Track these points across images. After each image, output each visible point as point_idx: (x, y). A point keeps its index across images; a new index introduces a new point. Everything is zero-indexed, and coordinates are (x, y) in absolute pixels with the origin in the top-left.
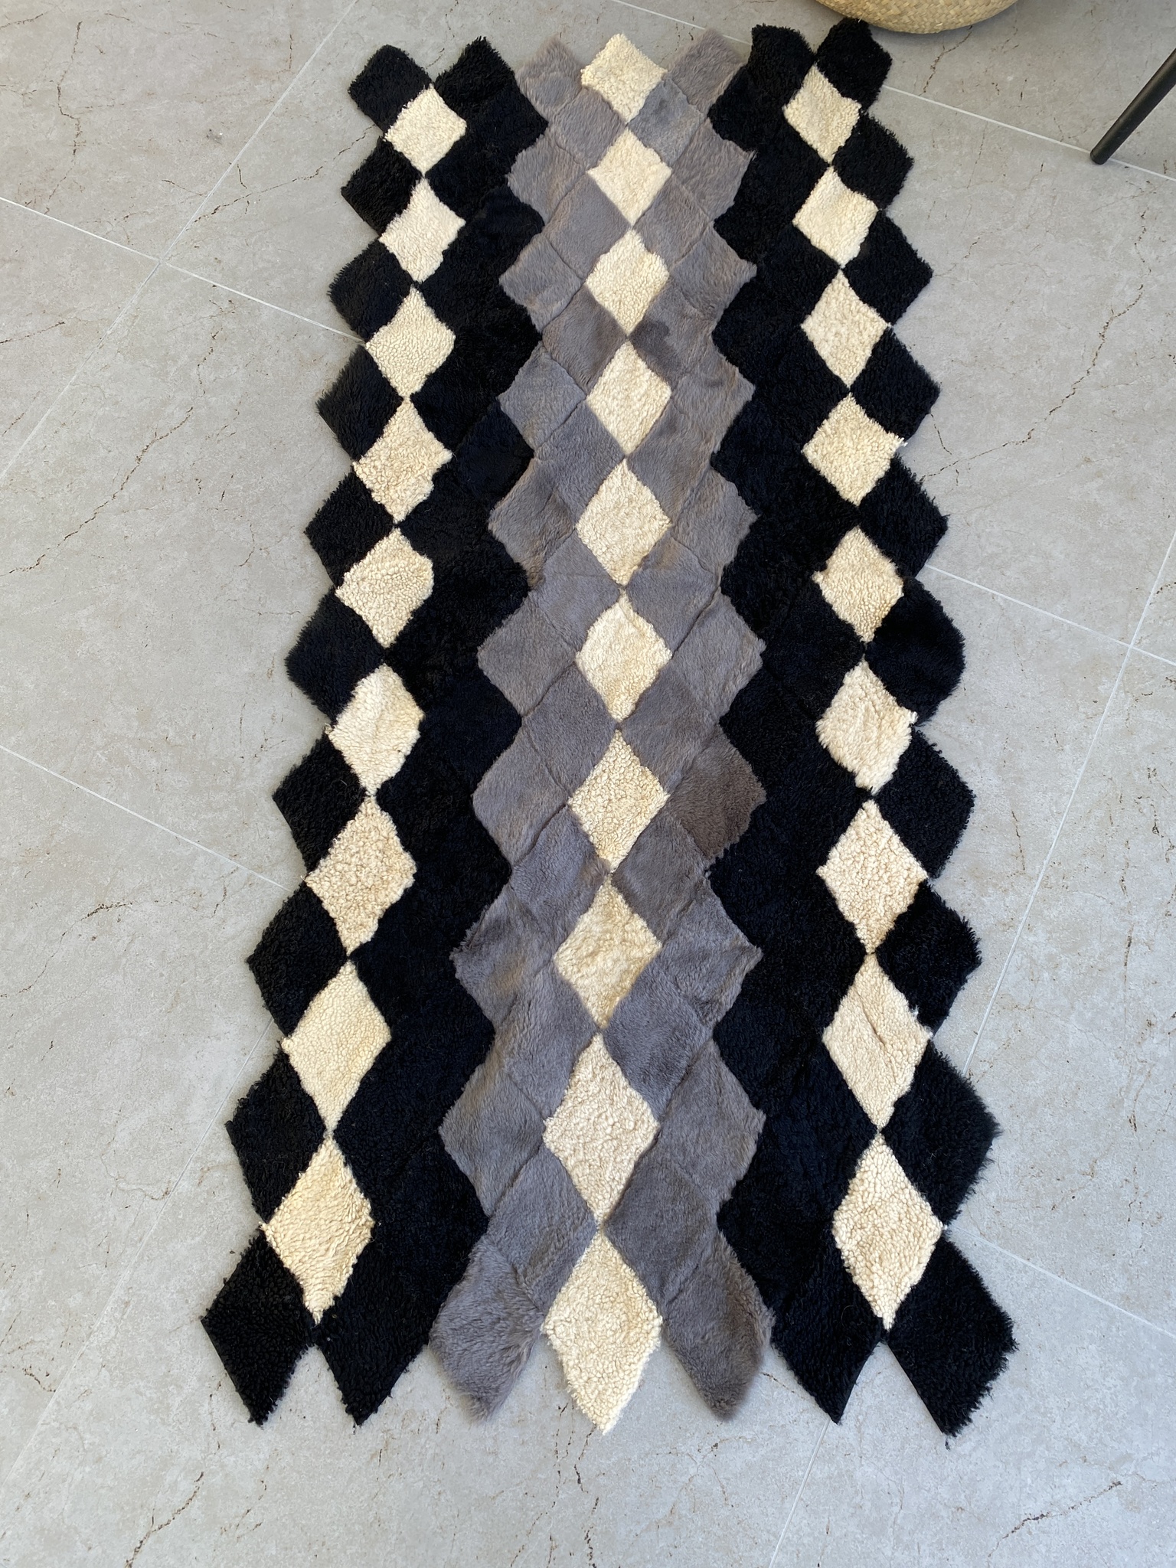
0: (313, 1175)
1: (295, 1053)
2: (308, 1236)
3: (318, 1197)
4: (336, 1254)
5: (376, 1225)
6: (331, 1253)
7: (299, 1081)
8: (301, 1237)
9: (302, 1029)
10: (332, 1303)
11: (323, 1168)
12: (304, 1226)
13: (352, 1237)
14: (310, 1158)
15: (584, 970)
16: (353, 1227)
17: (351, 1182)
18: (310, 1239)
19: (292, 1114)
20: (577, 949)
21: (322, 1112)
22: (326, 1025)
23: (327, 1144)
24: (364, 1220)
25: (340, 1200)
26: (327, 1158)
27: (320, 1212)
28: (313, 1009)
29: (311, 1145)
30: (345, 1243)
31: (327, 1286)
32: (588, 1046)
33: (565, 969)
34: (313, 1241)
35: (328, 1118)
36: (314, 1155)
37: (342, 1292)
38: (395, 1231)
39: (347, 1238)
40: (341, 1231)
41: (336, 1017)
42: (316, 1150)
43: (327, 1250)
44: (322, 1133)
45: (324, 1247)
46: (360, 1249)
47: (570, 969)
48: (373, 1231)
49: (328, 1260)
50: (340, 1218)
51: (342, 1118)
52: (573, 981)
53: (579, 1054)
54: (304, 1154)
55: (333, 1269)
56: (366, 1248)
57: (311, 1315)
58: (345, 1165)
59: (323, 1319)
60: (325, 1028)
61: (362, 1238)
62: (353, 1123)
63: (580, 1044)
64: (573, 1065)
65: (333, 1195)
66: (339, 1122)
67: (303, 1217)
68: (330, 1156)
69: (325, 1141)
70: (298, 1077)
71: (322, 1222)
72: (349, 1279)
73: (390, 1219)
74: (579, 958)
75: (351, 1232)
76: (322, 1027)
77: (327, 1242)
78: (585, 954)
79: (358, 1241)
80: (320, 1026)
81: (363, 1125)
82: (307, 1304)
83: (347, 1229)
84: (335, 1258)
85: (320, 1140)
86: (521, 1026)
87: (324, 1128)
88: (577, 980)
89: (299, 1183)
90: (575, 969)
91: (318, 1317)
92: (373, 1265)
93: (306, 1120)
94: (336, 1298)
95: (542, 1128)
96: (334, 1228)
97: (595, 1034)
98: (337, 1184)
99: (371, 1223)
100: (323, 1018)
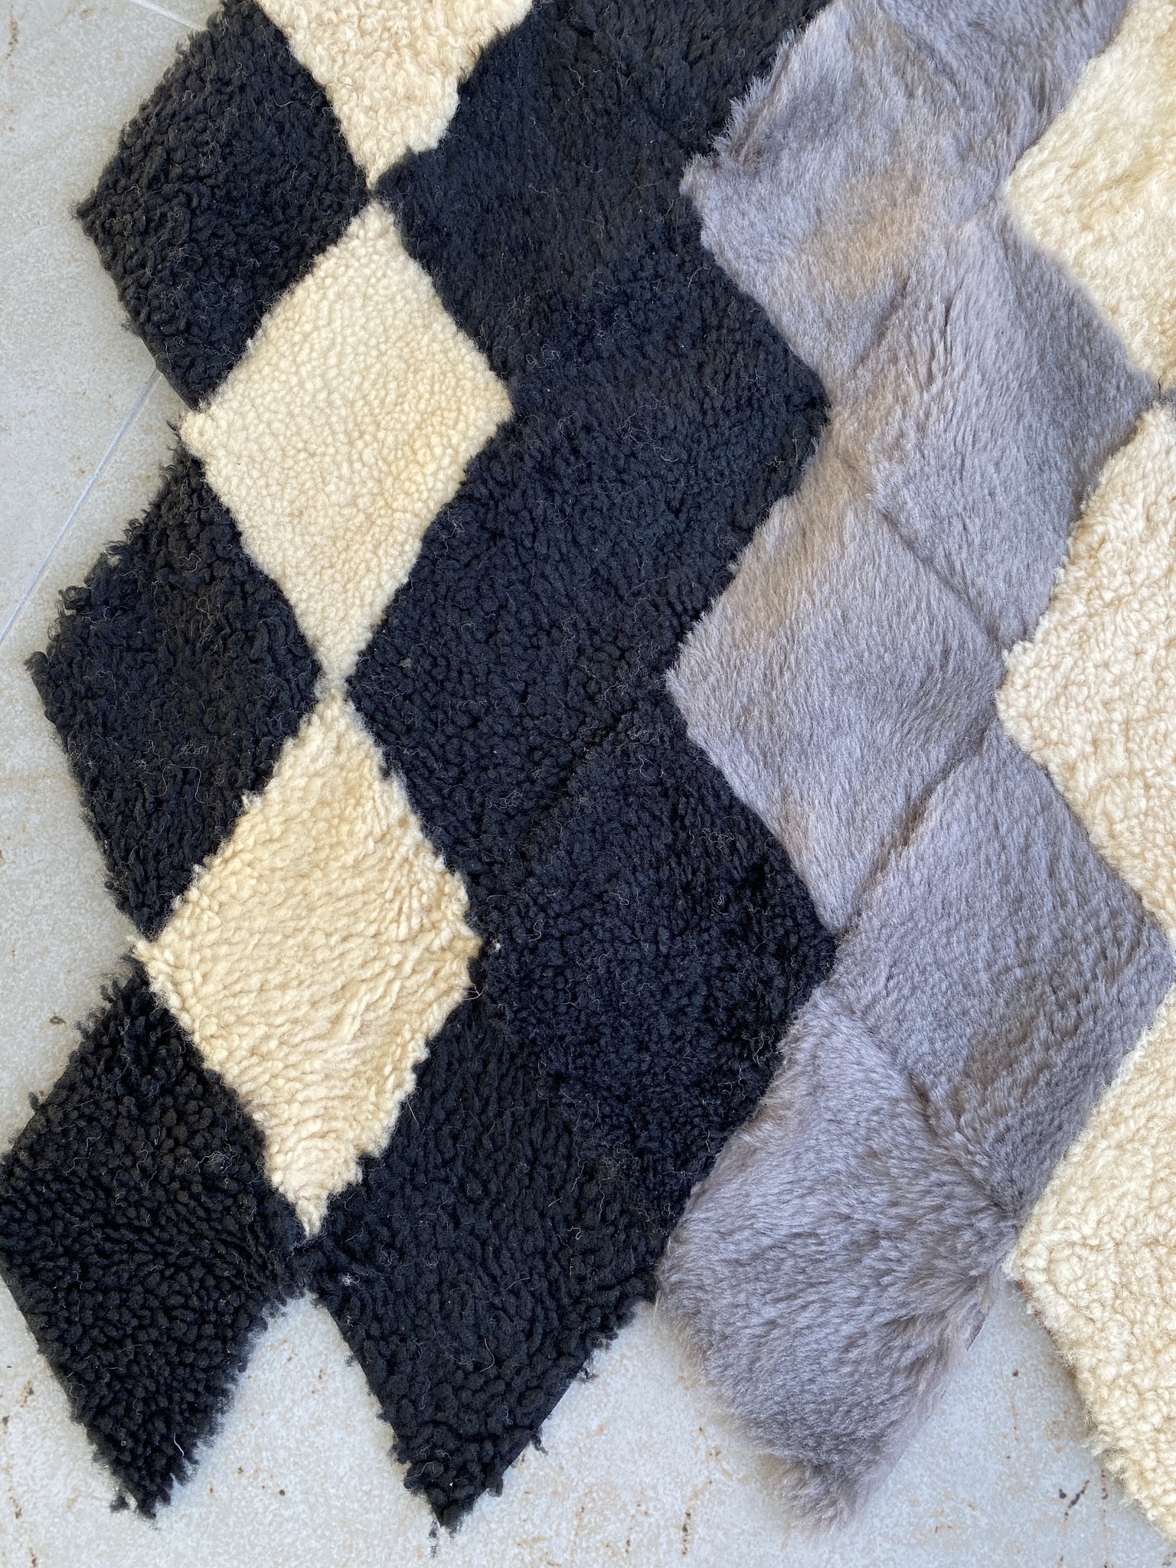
0: (286, 803)
1: (221, 453)
2: (275, 978)
3: (304, 866)
4: (362, 1032)
5: (483, 953)
6: (348, 1029)
7: (236, 535)
8: (255, 981)
9: (240, 388)
10: (353, 1174)
11: (318, 782)
12: (263, 951)
13: (411, 983)
14: (274, 753)
15: (1104, 225)
16: (415, 953)
17: (403, 823)
18: (283, 987)
19: (218, 628)
20: (1076, 167)
21: (310, 624)
22: (311, 376)
23: (328, 714)
24: (445, 935)
25: (371, 875)
26: (328, 755)
27: (311, 909)
28: (273, 333)
29: (279, 717)
30: (390, 1000)
31: (338, 1125)
32: (1126, 441)
33: (1043, 222)
34: (291, 995)
35: (328, 641)
36: (289, 744)
37: (385, 1142)
38: (545, 967)
39: (397, 985)
40: (377, 966)
41: (341, 356)
42: (293, 730)
43: (337, 1020)
44: (310, 683)
45: (328, 1011)
46: (434, 1020)
47: (1056, 222)
48: (478, 969)
49: (341, 1050)
50: (372, 930)
51: (371, 647)
52: (1069, 254)
53: (1099, 463)
54: (257, 742)
55: (356, 1074)
56: (453, 1017)
57: (289, 1210)
58: (386, 774)
59: (328, 1222)
60: (309, 386)
61: (443, 986)
62: (403, 657)
63: (1097, 437)
64: (1079, 497)
65: (349, 859)
66: (361, 654)
67: (260, 923)
68: (338, 749)
69: (320, 707)
70: (233, 525)
71: (319, 939)
72: (403, 1106)
73: (530, 931)
74: (1085, 194)
75: (407, 968)
76: (301, 384)
77: (336, 996)
78: (1102, 177)
79: (431, 994)
80: (294, 380)
81: (435, 665)
82: (276, 1179)
83: (395, 959)
84: (361, 1044)
85: (304, 702)
86: (923, 370)
87: (316, 670)
88: (1082, 253)
89: (244, 825)
90: (1074, 224)
91: (312, 1216)
92: (476, 1066)
93: (262, 641)
94: (366, 1161)
95: (997, 673)
96: (356, 957)
97: (1149, 406)
98: (361, 829)
99: (470, 942)
100: (303, 356)
